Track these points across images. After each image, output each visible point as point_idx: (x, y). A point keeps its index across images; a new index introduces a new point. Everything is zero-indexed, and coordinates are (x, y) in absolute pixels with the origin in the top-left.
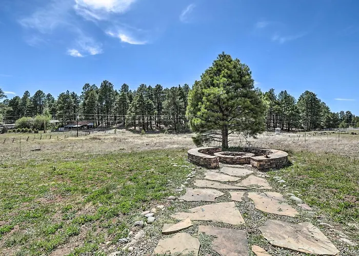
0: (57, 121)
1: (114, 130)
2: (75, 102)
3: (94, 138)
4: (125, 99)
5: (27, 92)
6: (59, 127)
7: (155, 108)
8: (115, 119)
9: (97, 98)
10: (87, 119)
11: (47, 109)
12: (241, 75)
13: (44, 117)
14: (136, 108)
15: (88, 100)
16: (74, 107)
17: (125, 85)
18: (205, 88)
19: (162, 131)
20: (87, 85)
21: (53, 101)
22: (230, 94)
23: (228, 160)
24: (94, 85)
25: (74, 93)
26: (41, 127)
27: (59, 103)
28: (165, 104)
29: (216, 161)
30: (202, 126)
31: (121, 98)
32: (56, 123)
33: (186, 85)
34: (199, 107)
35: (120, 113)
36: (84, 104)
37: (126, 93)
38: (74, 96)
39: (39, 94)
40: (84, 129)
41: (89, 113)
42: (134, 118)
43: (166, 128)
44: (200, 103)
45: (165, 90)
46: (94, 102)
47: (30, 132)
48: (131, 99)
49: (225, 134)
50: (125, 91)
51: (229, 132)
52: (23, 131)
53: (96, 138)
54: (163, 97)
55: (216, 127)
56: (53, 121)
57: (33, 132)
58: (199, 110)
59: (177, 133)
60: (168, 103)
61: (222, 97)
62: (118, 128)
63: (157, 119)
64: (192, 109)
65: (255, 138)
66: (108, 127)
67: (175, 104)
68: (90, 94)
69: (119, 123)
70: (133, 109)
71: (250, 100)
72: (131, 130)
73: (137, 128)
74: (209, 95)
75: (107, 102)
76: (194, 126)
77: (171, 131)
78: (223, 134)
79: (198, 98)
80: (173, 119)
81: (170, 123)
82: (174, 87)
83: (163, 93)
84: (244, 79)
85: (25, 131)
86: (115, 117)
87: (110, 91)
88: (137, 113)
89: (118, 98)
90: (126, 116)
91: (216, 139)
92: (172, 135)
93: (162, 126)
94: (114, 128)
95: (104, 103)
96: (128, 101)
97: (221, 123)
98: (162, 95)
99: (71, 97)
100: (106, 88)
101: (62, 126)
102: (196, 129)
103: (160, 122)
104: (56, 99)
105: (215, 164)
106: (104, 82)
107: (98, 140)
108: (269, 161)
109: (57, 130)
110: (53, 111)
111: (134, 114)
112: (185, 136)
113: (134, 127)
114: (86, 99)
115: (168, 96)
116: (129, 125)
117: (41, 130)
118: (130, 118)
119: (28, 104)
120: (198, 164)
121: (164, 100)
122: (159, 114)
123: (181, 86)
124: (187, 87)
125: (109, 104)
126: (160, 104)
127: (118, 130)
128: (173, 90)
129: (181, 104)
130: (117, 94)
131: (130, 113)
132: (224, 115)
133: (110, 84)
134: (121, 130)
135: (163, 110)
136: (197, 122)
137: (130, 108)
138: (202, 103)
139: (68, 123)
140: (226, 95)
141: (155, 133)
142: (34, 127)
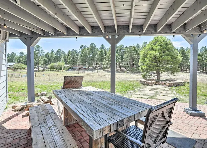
0: (68, 65)
1: (97, 70)
2: (77, 55)
3: (88, 75)
4: (103, 53)
5: (53, 50)
6: (69, 68)
7: (119, 59)
8: (97, 65)
9: (88, 53)
10: (82, 64)
11: (62, 59)
12: (167, 44)
13: (61, 63)
14: (109, 58)
15: (83, 54)
16: (76, 58)
17: (102, 45)
18: (149, 51)
19: (123, 71)
20: (82, 46)
21: (65, 55)
22: (161, 54)
23: (157, 83)
24: (86, 46)
25: (76, 50)
26: (61, 68)
27: (68, 55)
28: (125, 56)
29: (151, 83)
30: (147, 69)
31: (100, 53)
32: (67, 66)
33: (138, 44)
34: (145, 60)
35: (99, 61)
36: (81, 56)
37: (103, 50)
38: (76, 52)
39: (59, 51)
40: (81, 70)
41: (83, 61)
42: (107, 64)
43: (125, 70)
44: (146, 58)
45: (125, 48)
46: (86, 55)
47: (55, 71)
48: (106, 53)
49: (158, 73)
50: (103, 49)
51: (161, 72)
52: (52, 70)
53: (89, 75)
54: (124, 52)
55: (153, 70)
56: (66, 65)
57: (57, 71)
58: (146, 61)
59: (132, 73)
60: (127, 55)
61: (157, 56)
62: (99, 69)
63: (120, 65)
64: (142, 61)
65: (174, 75)
66: (93, 69)
67: (131, 55)
68: (84, 51)
69: (99, 67)
70: (107, 59)
71: (171, 57)
72: (105, 71)
73: (109, 69)
74: (151, 55)
75: (93, 55)
76: (143, 69)
77: (128, 72)
78: (157, 73)
79: (145, 56)
80: (130, 64)
81: (128, 67)
82: (130, 46)
83: (124, 49)
84: (168, 46)
85: (53, 71)
86: (97, 63)
87: (94, 49)
88: (109, 61)
89: (99, 53)
90: (103, 63)
91: (153, 76)
92: (129, 74)
93: (124, 69)
94: (97, 69)
95: (91, 56)
96: (104, 54)
97: (157, 68)
98: (123, 51)
99: (75, 53)
100: (93, 47)
101: (70, 68)
102: (144, 71)
103: (122, 66)
104: (67, 53)
105: (151, 84)
106: (91, 44)
107: (90, 76)
108: (173, 83)
109: (68, 70)
110: (65, 60)
111: (108, 62)
112: (137, 74)
113: (107, 69)
114: (82, 53)
115: (127, 51)
116: (105, 68)
117: (60, 70)
118: (106, 64)
119: (54, 56)
120: (144, 84)
121: (124, 54)
122: (121, 62)
123: (135, 45)
124: (138, 46)
125: (94, 56)
126: (122, 56)
127: (99, 71)
128: (130, 48)
129: (135, 56)
130: (98, 50)
131: (105, 61)
132: (158, 64)
133: (95, 45)
134: (100, 71)
135: (124, 60)
136: (144, 67)
137: (105, 58)
138: (147, 58)
139: (73, 66)
140: (159, 55)
141: (119, 73)
142: (57, 69)
